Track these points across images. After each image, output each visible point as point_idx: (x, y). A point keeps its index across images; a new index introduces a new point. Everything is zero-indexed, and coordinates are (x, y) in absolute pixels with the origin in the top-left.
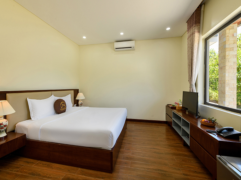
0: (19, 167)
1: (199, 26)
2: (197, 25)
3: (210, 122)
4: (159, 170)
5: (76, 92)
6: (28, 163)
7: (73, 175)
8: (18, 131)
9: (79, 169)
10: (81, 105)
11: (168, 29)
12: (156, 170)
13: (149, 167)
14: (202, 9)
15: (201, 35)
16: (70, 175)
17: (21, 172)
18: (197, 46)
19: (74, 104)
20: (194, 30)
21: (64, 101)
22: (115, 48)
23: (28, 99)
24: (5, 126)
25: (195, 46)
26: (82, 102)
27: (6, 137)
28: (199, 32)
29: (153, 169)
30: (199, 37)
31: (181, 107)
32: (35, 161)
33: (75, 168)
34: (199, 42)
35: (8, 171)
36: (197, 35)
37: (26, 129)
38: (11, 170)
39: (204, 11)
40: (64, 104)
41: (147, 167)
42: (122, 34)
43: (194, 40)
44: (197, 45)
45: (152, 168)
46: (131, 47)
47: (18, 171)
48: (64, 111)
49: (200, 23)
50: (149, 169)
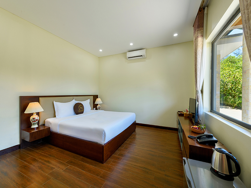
0: (44, 150)
1: (202, 30)
2: (200, 29)
3: (198, 129)
4: (144, 168)
5: (96, 97)
6: (50, 148)
7: (75, 160)
8: (46, 125)
9: (81, 157)
10: (99, 108)
11: (176, 35)
12: (141, 167)
13: (137, 165)
14: (205, 12)
15: (205, 39)
16: (74, 160)
17: (44, 153)
18: (201, 51)
19: (93, 108)
20: (198, 34)
21: (82, 105)
22: (127, 57)
23: (54, 101)
24: (37, 120)
25: (198, 51)
26: (99, 106)
27: (37, 128)
28: (202, 36)
29: (139, 167)
30: (203, 42)
31: (188, 114)
32: (55, 147)
33: (79, 156)
34: (203, 46)
35: (37, 151)
36: (200, 39)
37: (51, 123)
38: (39, 151)
39: (207, 14)
40: (81, 107)
41: (135, 164)
42: (131, 44)
43: (197, 45)
44: (200, 49)
45: (139, 165)
46: (142, 56)
47: (42, 152)
48: (82, 113)
49: (203, 26)
50: (136, 166)
